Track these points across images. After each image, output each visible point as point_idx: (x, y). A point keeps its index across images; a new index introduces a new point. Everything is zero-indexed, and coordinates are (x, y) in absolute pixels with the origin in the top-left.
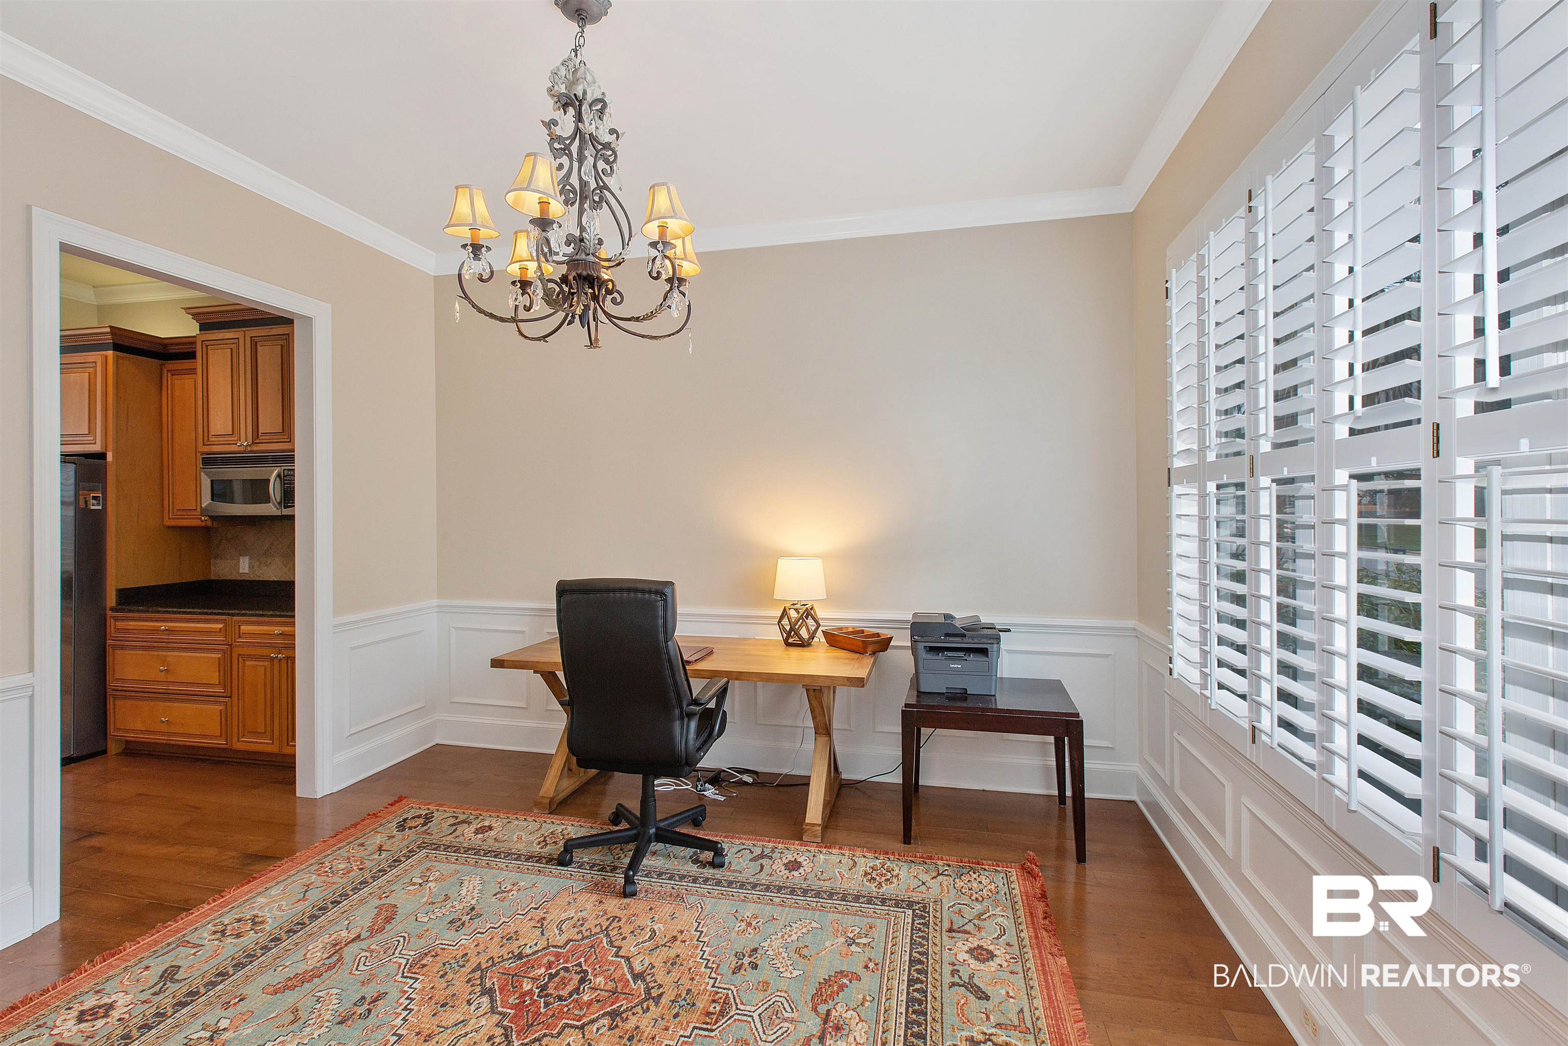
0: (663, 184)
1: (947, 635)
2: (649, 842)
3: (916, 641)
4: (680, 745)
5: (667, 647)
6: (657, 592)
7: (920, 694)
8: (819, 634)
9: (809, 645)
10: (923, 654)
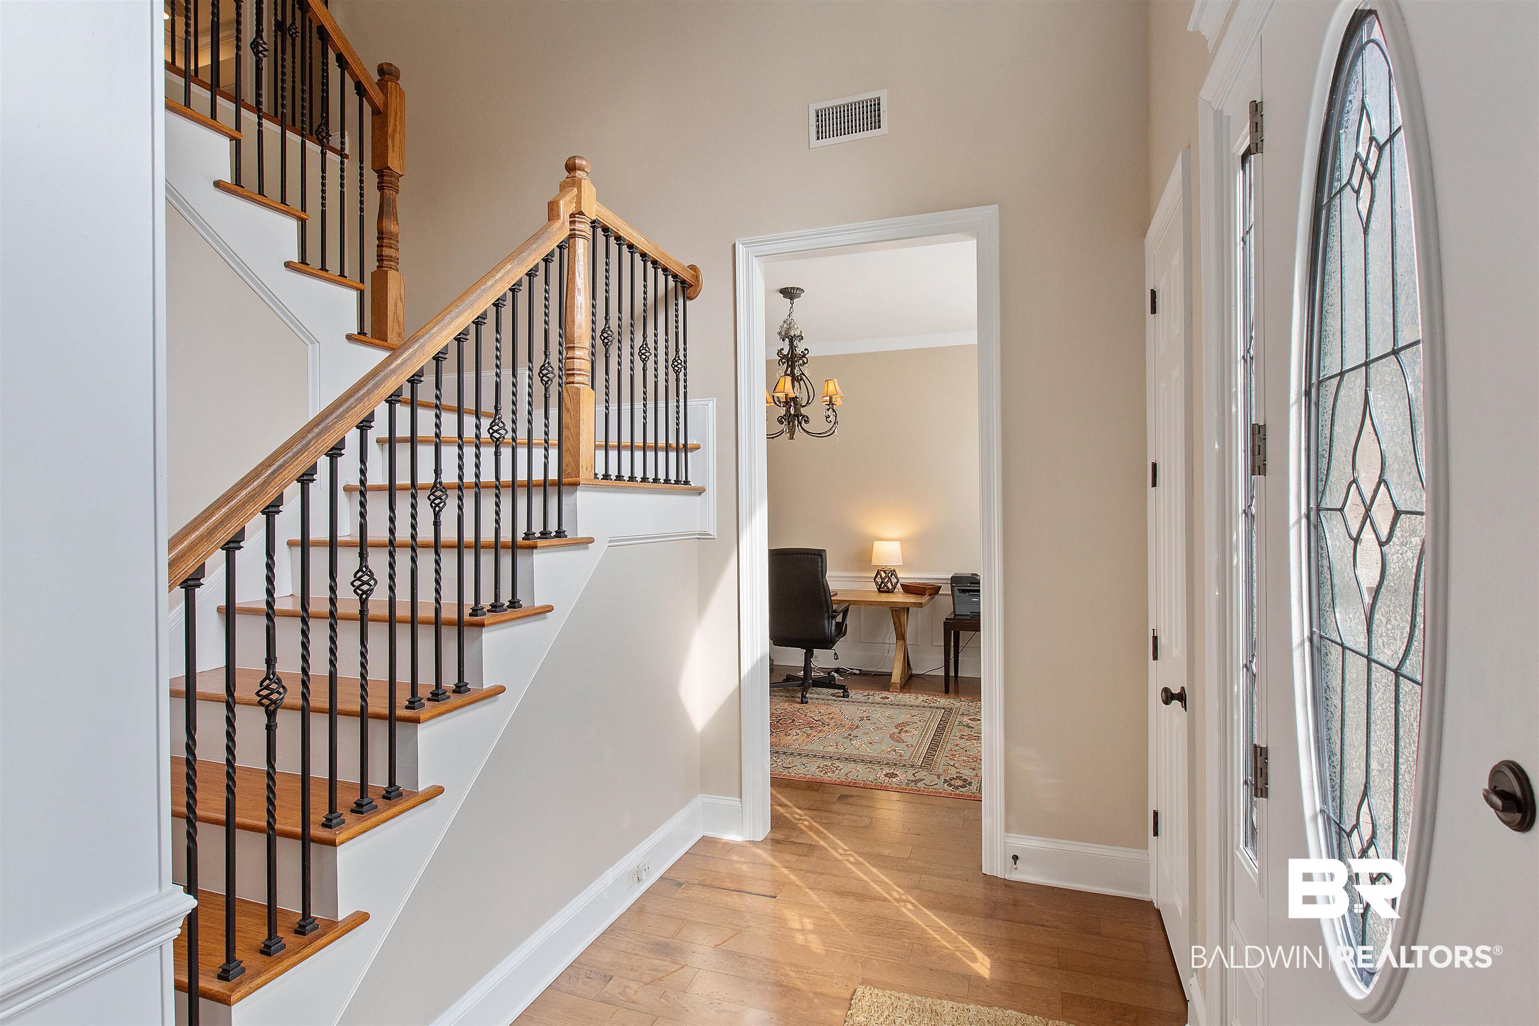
0: (832, 380)
1: (971, 583)
2: (809, 687)
3: (953, 586)
4: (827, 632)
5: (823, 581)
6: (818, 555)
7: (955, 615)
8: (899, 585)
9: (893, 592)
10: (957, 593)
